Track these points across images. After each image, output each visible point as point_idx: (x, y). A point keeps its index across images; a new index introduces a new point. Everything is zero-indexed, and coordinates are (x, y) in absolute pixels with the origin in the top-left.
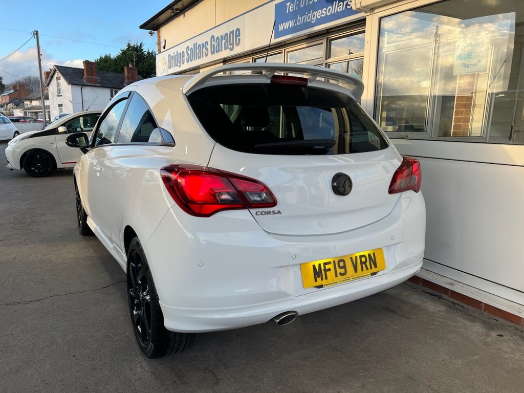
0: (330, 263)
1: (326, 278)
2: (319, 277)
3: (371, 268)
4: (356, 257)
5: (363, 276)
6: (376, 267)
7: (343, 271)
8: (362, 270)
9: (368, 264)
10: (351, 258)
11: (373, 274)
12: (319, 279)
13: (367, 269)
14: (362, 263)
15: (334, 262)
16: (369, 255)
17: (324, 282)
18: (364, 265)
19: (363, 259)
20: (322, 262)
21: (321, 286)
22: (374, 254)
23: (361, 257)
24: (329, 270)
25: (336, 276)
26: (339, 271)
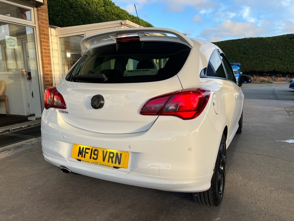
0: (89, 149)
1: (84, 157)
2: (80, 155)
3: (115, 163)
4: (107, 152)
5: (107, 166)
6: (119, 163)
7: (95, 157)
8: (108, 162)
9: (114, 159)
10: (103, 151)
11: (115, 167)
12: (80, 156)
13: (112, 162)
14: (109, 157)
15: (92, 149)
16: (117, 154)
17: (82, 159)
18: (110, 159)
19: (112, 155)
20: (85, 147)
21: (80, 160)
22: (121, 154)
23: (110, 153)
24: (88, 153)
25: (90, 158)
26: (93, 155)
